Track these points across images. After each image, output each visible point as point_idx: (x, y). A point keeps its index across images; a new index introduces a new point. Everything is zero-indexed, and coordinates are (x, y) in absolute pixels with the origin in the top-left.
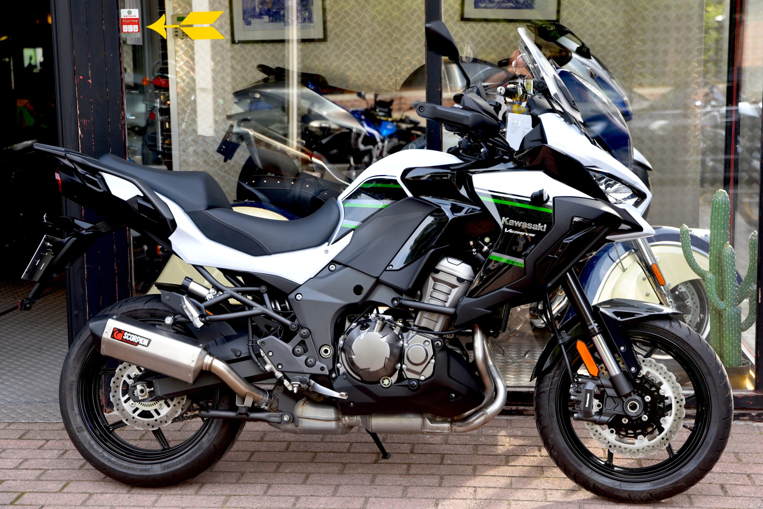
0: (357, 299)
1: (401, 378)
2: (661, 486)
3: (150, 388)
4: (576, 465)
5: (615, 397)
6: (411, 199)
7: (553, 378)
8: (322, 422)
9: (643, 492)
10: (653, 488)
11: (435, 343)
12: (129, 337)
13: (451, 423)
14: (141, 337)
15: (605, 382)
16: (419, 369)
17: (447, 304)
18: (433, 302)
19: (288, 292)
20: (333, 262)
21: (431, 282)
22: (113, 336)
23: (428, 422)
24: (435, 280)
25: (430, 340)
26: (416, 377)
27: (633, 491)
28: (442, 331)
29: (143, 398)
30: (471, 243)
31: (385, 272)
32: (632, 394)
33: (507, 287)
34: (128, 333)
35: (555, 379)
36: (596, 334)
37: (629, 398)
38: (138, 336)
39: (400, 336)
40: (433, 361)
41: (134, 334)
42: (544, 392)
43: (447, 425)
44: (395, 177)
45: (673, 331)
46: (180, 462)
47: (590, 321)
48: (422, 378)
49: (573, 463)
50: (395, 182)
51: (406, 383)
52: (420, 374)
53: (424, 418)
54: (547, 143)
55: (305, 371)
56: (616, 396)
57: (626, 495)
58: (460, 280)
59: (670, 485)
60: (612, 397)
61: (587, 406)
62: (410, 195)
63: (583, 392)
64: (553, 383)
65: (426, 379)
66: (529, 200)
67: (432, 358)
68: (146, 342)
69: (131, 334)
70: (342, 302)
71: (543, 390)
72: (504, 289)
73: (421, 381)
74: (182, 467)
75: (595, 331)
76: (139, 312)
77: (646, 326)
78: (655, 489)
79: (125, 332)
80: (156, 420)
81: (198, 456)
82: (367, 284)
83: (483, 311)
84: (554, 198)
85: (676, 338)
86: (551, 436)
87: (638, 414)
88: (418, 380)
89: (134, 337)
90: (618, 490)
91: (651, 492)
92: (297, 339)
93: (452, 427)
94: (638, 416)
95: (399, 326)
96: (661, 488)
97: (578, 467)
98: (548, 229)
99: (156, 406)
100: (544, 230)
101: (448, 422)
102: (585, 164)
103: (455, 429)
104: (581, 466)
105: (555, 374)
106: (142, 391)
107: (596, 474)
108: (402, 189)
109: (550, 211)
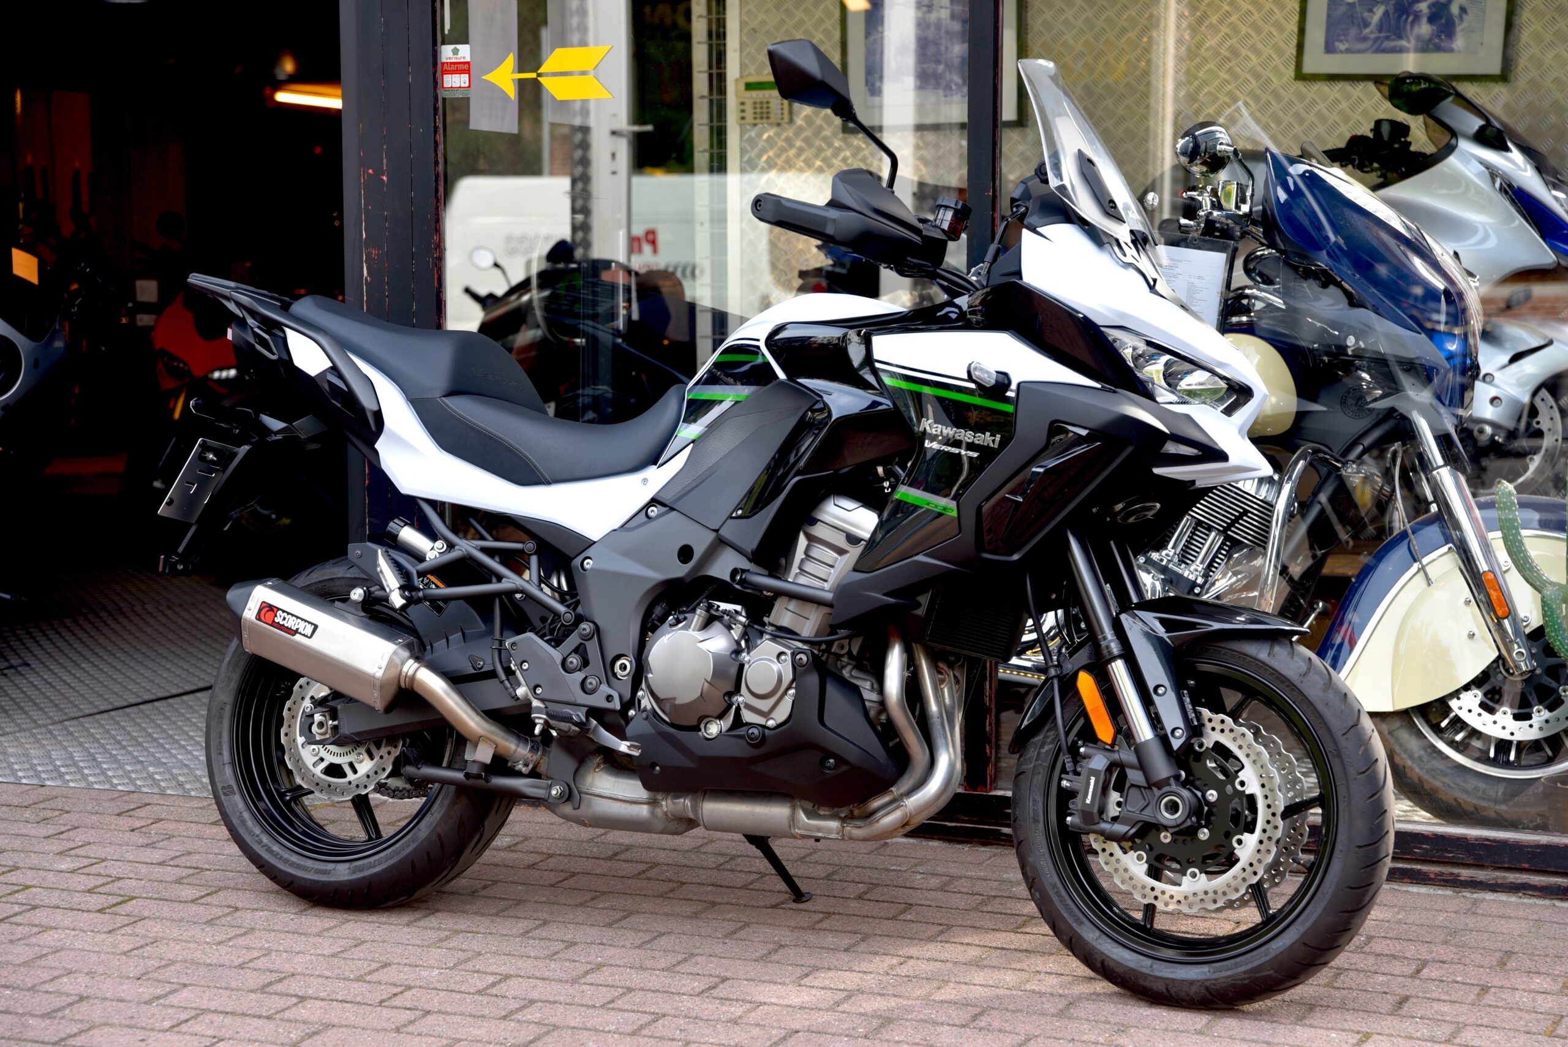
0: (681, 570)
1: (738, 722)
2: (1228, 973)
3: (334, 720)
4: (1070, 920)
5: (1143, 788)
6: (782, 383)
7: (1042, 746)
8: (624, 805)
9: (1192, 983)
10: (1216, 976)
11: (798, 657)
12: (284, 619)
13: (843, 820)
14: (302, 619)
15: (1127, 756)
16: (764, 705)
17: (827, 586)
18: (802, 580)
19: (572, 556)
20: (654, 502)
21: (802, 542)
22: (258, 618)
23: (802, 816)
24: (811, 538)
25: (789, 652)
26: (761, 720)
27: (1173, 980)
28: (816, 636)
29: (322, 737)
30: (880, 470)
31: (730, 521)
32: (1172, 781)
33: (925, 555)
34: (284, 611)
35: (1046, 748)
36: (1114, 659)
37: (1166, 789)
38: (297, 617)
39: (743, 643)
40: (792, 692)
41: (293, 615)
43: (834, 824)
44: (758, 341)
45: (1273, 663)
46: (380, 862)
47: (1103, 632)
48: (771, 723)
49: (1065, 915)
50: (754, 351)
51: (742, 731)
52: (766, 715)
53: (793, 808)
54: (1021, 278)
55: (579, 701)
56: (1145, 785)
57: (1159, 987)
58: (853, 539)
59: (1245, 972)
60: (1139, 787)
61: (1088, 801)
62: (781, 375)
63: (1084, 772)
64: (1042, 756)
65: (779, 726)
66: (973, 386)
67: (789, 688)
68: (309, 629)
69: (288, 613)
70: (659, 576)
71: (1024, 767)
72: (921, 558)
73: (768, 728)
74: (383, 870)
75: (1112, 653)
76: (338, 583)
78: (1216, 980)
79: (279, 609)
80: (350, 783)
81: (410, 853)
82: (700, 543)
83: (878, 599)
84: (1019, 385)
85: (1278, 678)
87: (1179, 822)
88: (764, 727)
89: (293, 619)
90: (1146, 976)
91: (1208, 984)
92: (573, 641)
93: (843, 827)
94: (1178, 826)
95: (740, 623)
96: (1228, 977)
97: (1074, 925)
98: (1004, 444)
99: (351, 758)
100: (996, 446)
101: (840, 818)
102: (1099, 321)
103: (850, 832)
104: (1082, 923)
105: (1046, 737)
106: (321, 725)
107: (1109, 940)
108: (768, 364)
109: (1010, 408)
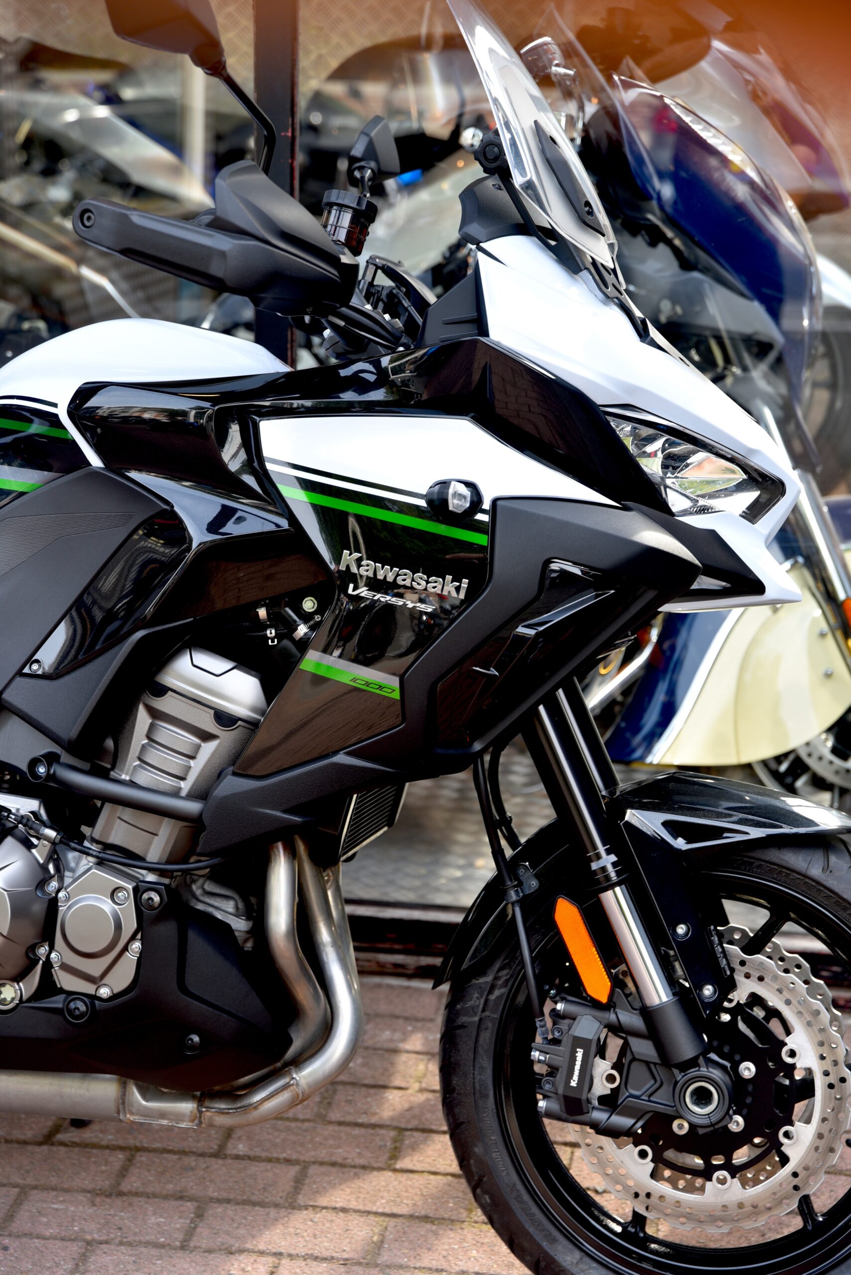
1: (48, 986)
4: (538, 1237)
5: (655, 1064)
6: (97, 473)
7: (491, 992)
11: (145, 896)
13: (200, 1101)
15: (630, 1019)
16: (95, 967)
18: (144, 777)
21: (143, 718)
23: (136, 1095)
24: (155, 714)
25: (130, 887)
26: (88, 988)
28: (168, 862)
30: (262, 613)
31: (19, 679)
32: (701, 1060)
33: (348, 754)
35: (497, 993)
36: (612, 887)
37: (693, 1072)
39: (51, 867)
40: (137, 945)
42: (463, 1026)
43: (187, 1107)
44: (55, 405)
45: (831, 883)
47: (595, 848)
48: (104, 992)
49: (531, 1230)
50: (53, 419)
51: (57, 1002)
52: (96, 980)
53: (124, 1086)
54: (486, 334)
56: (657, 1060)
58: (224, 719)
60: (647, 1063)
61: (573, 1084)
62: (95, 460)
63: (567, 1041)
64: (491, 1004)
65: (115, 996)
66: (422, 503)
67: (133, 938)
71: (463, 1019)
72: (342, 758)
73: (100, 999)
75: (608, 878)
77: (757, 863)
83: (277, 818)
84: (495, 502)
85: (837, 904)
86: (476, 1150)
87: (714, 1119)
88: (94, 998)
93: (201, 1112)
94: (712, 1125)
95: (47, 838)
97: (545, 1244)
98: (472, 594)
100: (462, 596)
101: (194, 1098)
102: (598, 398)
103: (211, 1118)
104: (554, 1241)
105: (496, 978)
107: (595, 1265)
108: (74, 443)
109: (482, 540)
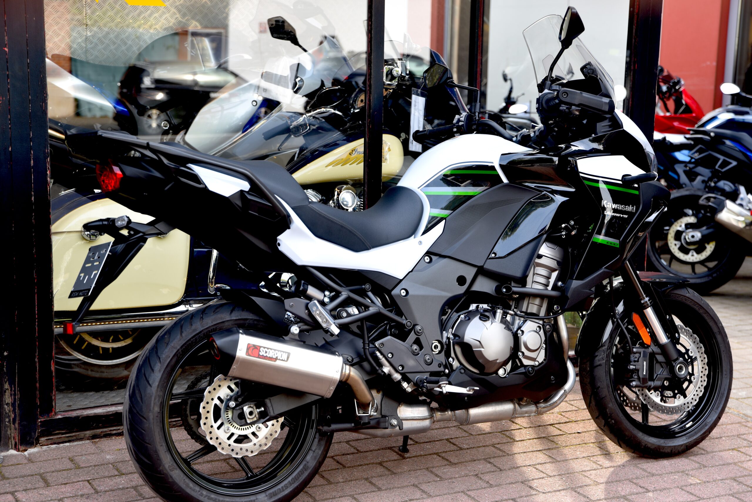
0: (461, 290)
2: (695, 437)
3: (259, 408)
5: (663, 362)
6: (506, 185)
7: (607, 351)
9: (682, 445)
10: (689, 440)
11: (545, 328)
12: (266, 352)
13: (536, 405)
14: (279, 351)
15: (656, 349)
16: (534, 355)
17: (550, 288)
18: (535, 286)
19: (390, 289)
20: (429, 253)
21: (534, 267)
22: (248, 353)
23: (518, 408)
24: (536, 265)
25: (541, 326)
26: (532, 363)
27: (675, 446)
28: (545, 316)
29: (251, 421)
31: (488, 260)
32: (679, 358)
33: (605, 268)
34: (264, 348)
36: (648, 308)
37: (677, 362)
38: (275, 350)
40: (545, 346)
41: (271, 349)
43: (534, 408)
44: (492, 163)
47: (643, 295)
48: (537, 364)
49: (629, 428)
50: (493, 168)
52: (534, 360)
53: (514, 404)
54: (622, 128)
57: (669, 450)
58: (559, 263)
59: (701, 435)
60: (661, 363)
61: (644, 373)
62: (505, 180)
63: (640, 360)
65: (540, 364)
66: (621, 182)
67: (544, 343)
68: (285, 357)
69: (268, 349)
70: (449, 295)
71: (598, 363)
72: (604, 270)
73: (535, 366)
75: (648, 304)
76: (226, 324)
77: (672, 295)
78: (690, 442)
79: (260, 347)
82: (469, 273)
85: (693, 304)
86: (609, 405)
87: (685, 375)
88: (533, 366)
89: (271, 351)
90: (664, 447)
91: (687, 444)
92: (412, 337)
93: (538, 409)
94: (685, 377)
95: (510, 314)
96: (695, 439)
100: (634, 211)
103: (540, 411)
105: (608, 346)
106: (251, 413)
107: (646, 435)
108: (498, 175)
109: (637, 192)
